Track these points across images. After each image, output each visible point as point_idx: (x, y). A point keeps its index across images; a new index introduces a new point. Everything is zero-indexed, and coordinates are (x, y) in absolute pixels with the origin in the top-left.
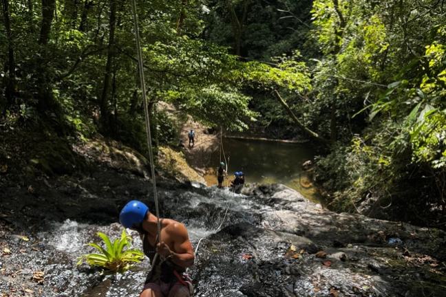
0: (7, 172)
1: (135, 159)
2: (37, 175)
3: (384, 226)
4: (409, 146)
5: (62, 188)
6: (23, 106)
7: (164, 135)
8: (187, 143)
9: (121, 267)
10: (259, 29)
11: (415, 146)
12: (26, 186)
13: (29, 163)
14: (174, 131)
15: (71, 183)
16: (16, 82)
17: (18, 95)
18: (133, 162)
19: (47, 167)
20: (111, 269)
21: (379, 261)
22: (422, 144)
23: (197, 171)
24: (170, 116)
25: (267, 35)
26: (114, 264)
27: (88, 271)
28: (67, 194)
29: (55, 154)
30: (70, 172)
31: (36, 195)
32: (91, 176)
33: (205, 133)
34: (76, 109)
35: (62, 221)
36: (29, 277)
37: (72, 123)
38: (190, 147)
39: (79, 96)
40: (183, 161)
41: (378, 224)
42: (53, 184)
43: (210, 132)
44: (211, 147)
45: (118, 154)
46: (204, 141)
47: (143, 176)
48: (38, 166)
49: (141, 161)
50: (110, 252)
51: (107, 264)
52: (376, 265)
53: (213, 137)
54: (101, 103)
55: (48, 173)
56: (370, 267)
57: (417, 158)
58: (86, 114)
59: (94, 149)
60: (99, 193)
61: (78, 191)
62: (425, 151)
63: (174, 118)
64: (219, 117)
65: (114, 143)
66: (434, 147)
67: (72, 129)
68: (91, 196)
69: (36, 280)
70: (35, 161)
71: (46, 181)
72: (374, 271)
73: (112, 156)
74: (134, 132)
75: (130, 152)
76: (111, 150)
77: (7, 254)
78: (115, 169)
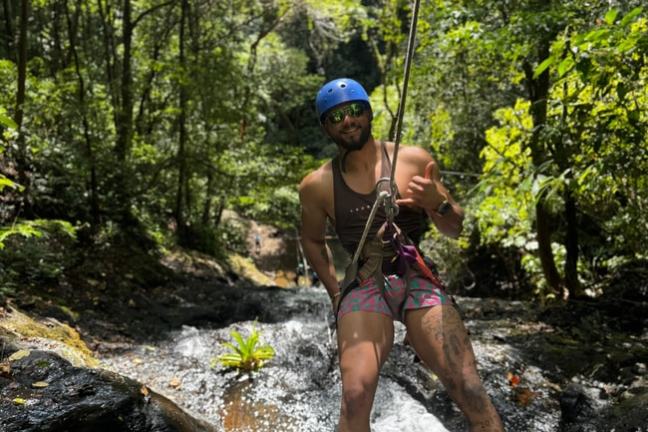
0: (107, 289)
1: (217, 266)
2: (133, 289)
3: (478, 304)
4: (476, 229)
5: (159, 300)
6: (110, 223)
7: (232, 244)
8: (254, 249)
9: (256, 364)
10: (311, 132)
11: (482, 228)
12: (126, 301)
13: (124, 279)
14: (240, 238)
15: (166, 294)
16: (100, 201)
17: (103, 213)
18: (216, 270)
19: (142, 281)
20: (245, 368)
21: (502, 332)
22: (490, 225)
23: (267, 276)
24: (236, 224)
25: (320, 138)
26: (249, 363)
27: (223, 373)
28: (166, 305)
29: (147, 267)
30: (163, 284)
31: (137, 308)
32: (185, 286)
33: (270, 236)
34: (155, 222)
35: (179, 328)
36: (165, 385)
37: (153, 237)
38: (258, 253)
39: (154, 209)
40: (253, 267)
41: (471, 302)
42: (149, 297)
43: (275, 236)
44: (279, 250)
45: (201, 264)
46: (270, 246)
47: (226, 282)
48: (133, 281)
49: (223, 268)
50: (243, 351)
51: (242, 363)
52: (500, 335)
53: (278, 241)
54: (176, 215)
55: (143, 286)
56: (496, 338)
57: (486, 239)
58: (164, 227)
59: (176, 260)
60: (195, 300)
61: (175, 302)
62: (493, 231)
63: (239, 225)
64: (293, 217)
65: (194, 253)
66: (500, 228)
67: (153, 244)
68: (189, 305)
69: (174, 387)
70: (130, 276)
71: (143, 295)
72: (501, 341)
73: (196, 266)
74: (208, 241)
75: (211, 260)
76: (194, 260)
77: (139, 364)
78: (201, 278)
